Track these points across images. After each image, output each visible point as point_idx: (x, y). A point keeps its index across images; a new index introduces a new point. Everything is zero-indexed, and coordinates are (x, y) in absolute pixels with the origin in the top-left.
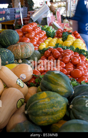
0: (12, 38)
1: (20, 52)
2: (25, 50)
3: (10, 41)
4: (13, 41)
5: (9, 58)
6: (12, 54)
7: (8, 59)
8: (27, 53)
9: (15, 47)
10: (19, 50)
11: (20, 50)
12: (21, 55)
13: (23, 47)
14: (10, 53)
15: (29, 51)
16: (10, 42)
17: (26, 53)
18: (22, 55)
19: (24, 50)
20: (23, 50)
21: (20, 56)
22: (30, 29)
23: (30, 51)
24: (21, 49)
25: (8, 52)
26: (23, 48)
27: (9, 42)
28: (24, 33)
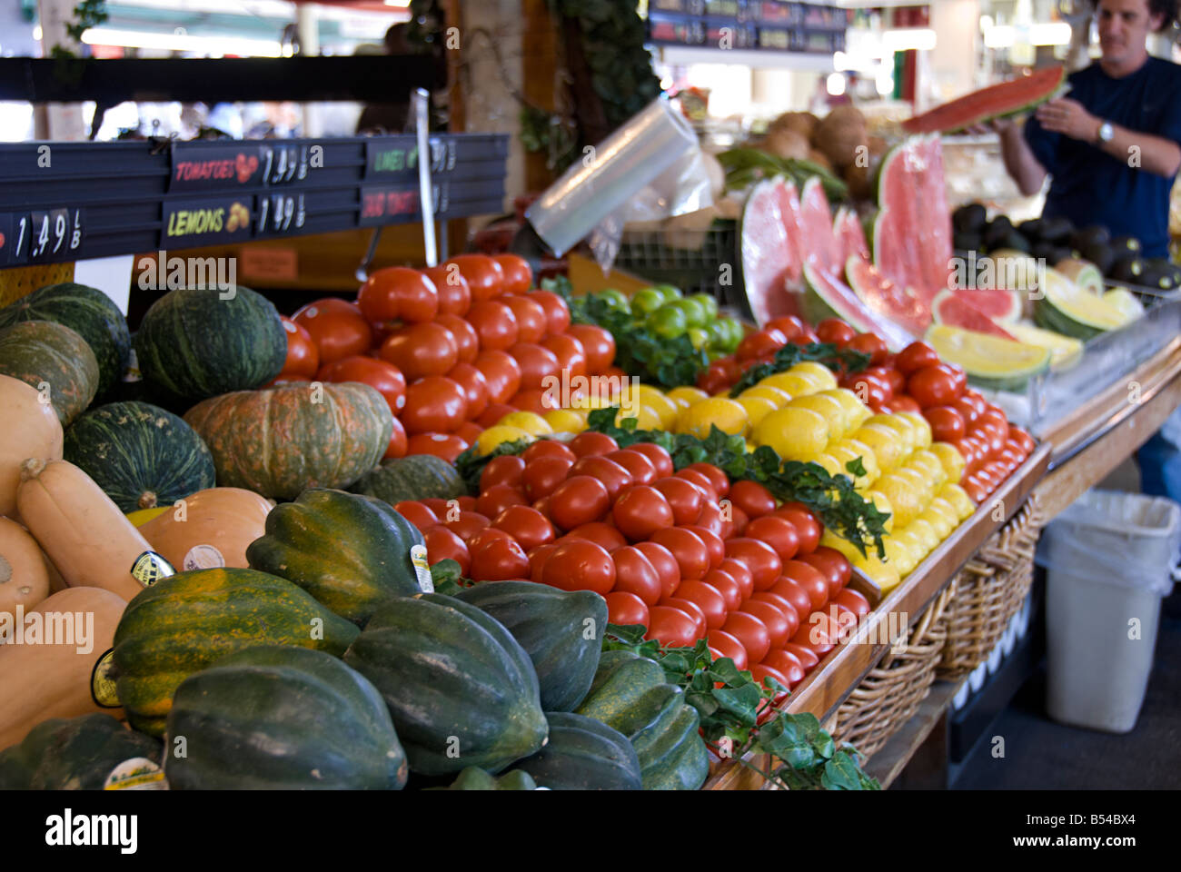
0: (219, 341)
1: (265, 440)
2: (302, 425)
3: (203, 363)
4: (231, 365)
5: (164, 466)
6: (192, 445)
7: (161, 472)
8: (315, 451)
9: (229, 406)
10: (252, 427)
11: (259, 428)
12: (265, 458)
13: (288, 404)
14: (176, 435)
15: (336, 437)
16: (209, 369)
17: (308, 447)
18: (273, 461)
19: (295, 423)
20: (288, 426)
21: (256, 466)
22: (422, 295)
23: (340, 438)
24: (272, 419)
25: (165, 428)
26: (284, 412)
27: (197, 371)
28: (381, 326)
